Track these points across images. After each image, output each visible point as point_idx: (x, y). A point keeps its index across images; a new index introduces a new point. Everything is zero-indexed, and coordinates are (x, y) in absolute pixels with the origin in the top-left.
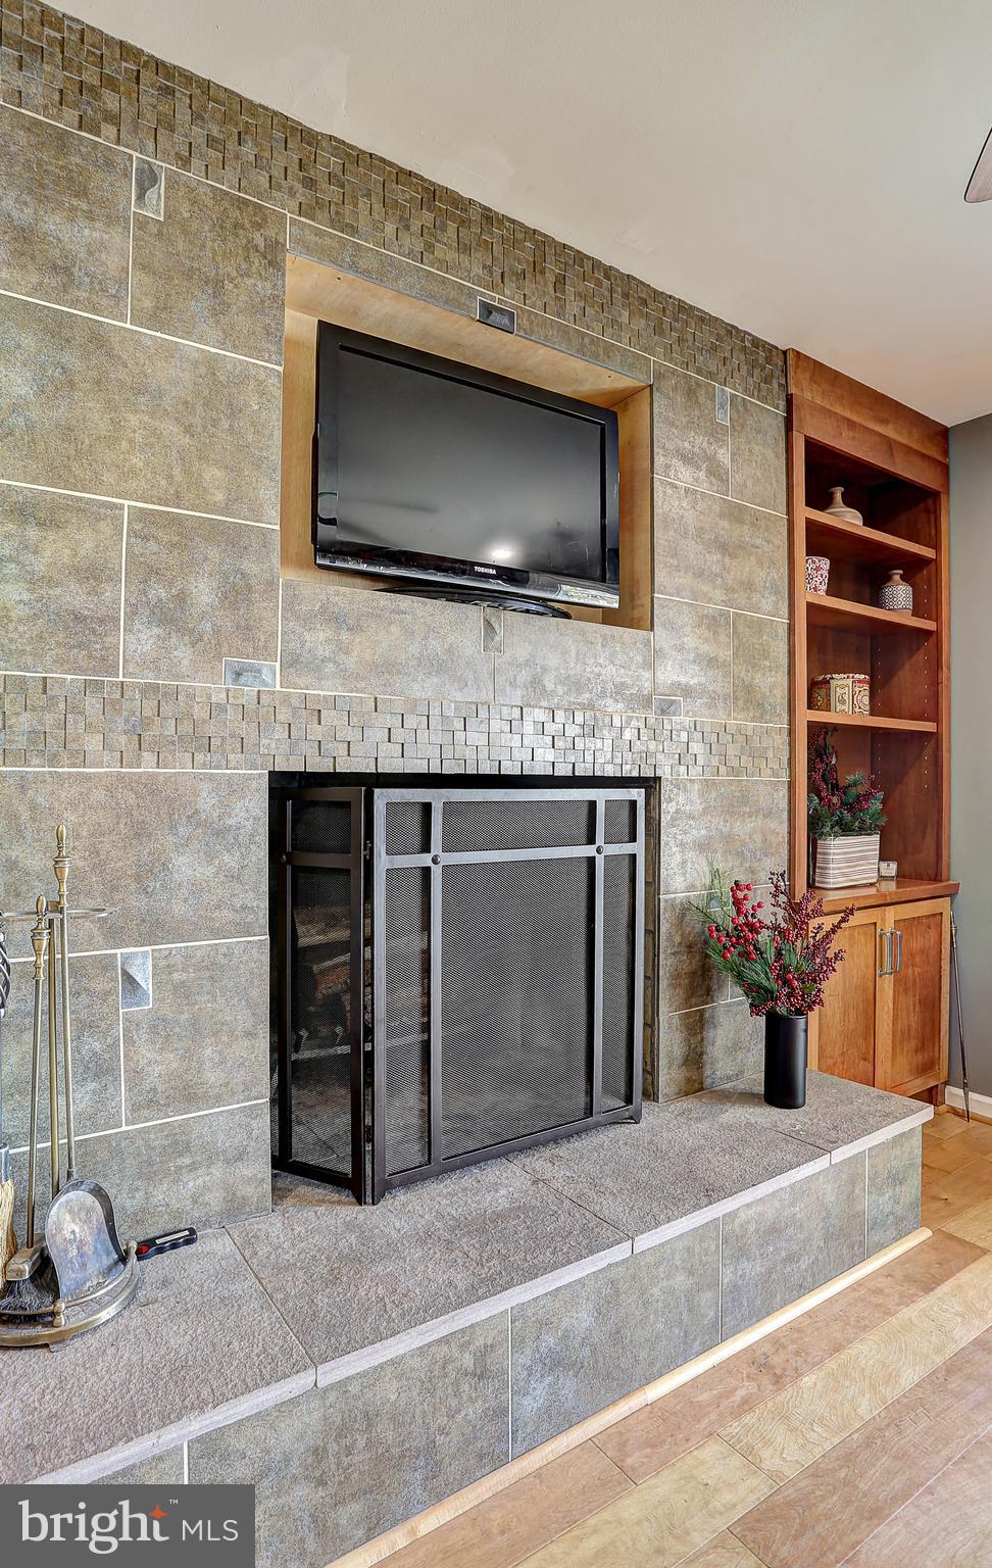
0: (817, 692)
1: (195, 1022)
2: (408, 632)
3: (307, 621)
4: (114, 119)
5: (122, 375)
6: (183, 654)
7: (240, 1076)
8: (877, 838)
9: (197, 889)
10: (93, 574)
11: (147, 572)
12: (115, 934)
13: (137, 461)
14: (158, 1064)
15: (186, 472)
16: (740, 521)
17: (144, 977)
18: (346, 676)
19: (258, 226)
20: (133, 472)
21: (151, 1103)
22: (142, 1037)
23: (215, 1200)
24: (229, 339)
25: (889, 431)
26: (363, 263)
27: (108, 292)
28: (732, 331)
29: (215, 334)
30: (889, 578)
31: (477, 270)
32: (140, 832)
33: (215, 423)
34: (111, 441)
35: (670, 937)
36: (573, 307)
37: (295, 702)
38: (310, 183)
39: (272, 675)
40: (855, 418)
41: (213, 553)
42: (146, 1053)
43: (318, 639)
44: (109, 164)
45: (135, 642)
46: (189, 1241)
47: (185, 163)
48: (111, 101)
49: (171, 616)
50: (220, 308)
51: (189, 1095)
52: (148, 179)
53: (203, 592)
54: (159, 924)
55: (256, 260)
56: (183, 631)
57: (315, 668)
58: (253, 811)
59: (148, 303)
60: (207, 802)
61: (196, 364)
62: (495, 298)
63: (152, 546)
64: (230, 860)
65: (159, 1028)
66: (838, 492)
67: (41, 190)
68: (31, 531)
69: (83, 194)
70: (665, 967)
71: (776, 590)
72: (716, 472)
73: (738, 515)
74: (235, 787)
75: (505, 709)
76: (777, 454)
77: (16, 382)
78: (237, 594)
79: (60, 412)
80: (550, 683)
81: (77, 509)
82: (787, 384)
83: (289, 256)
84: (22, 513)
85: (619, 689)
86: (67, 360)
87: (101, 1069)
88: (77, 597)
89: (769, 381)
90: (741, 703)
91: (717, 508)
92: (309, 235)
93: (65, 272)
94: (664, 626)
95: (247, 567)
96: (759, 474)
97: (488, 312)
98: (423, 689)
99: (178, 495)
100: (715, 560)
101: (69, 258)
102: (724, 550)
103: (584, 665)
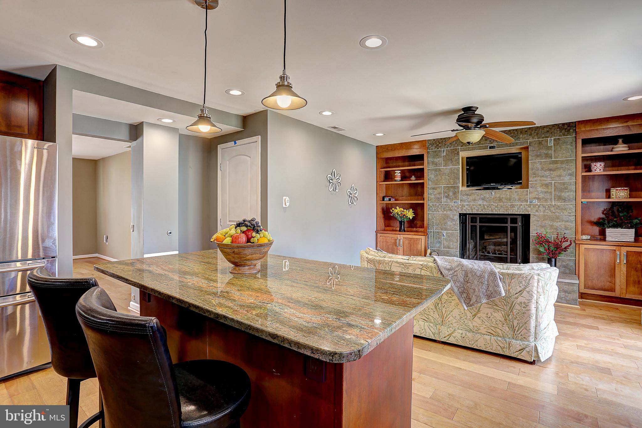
1: (450, 240)
2: (478, 195)
3: (463, 195)
4: (440, 147)
5: (442, 173)
6: (449, 201)
7: (455, 247)
8: (634, 229)
9: (450, 226)
10: (440, 194)
11: (445, 192)
12: (442, 230)
13: (444, 181)
14: (446, 244)
15: (449, 181)
17: (445, 234)
18: (468, 202)
19: (456, 151)
20: (443, 182)
21: (445, 247)
22: (444, 240)
24: (453, 165)
25: (629, 124)
26: (469, 151)
27: (440, 164)
28: (553, 126)
29: (451, 165)
31: (488, 142)
32: (444, 219)
33: (452, 175)
34: (441, 180)
37: (462, 205)
39: (459, 202)
41: (452, 189)
42: (444, 242)
43: (465, 198)
44: (440, 151)
45: (444, 200)
47: (448, 148)
48: (440, 145)
49: (447, 197)
50: (452, 162)
51: (449, 248)
52: (444, 151)
53: (451, 194)
54: (446, 229)
55: (456, 155)
56: (449, 198)
57: (465, 201)
58: (457, 217)
59: (444, 164)
60: (451, 216)
61: (450, 169)
62: (492, 145)
63: (445, 190)
64: (454, 223)
65: (446, 240)
66: (620, 141)
67: (434, 157)
68: (434, 190)
69: (438, 156)
70: (532, 247)
71: (570, 175)
72: (548, 156)
73: (556, 162)
74: (454, 215)
75: (494, 204)
76: (572, 146)
77: (433, 176)
78: (455, 193)
79: (436, 178)
80: (503, 200)
81: (438, 187)
82: (576, 130)
83: (460, 153)
84: (433, 189)
85: (519, 199)
86: (437, 173)
87: (440, 243)
88: (438, 196)
89: (569, 130)
90: (556, 200)
91: (549, 163)
92: (463, 149)
93: (437, 164)
94: (531, 187)
95: (456, 190)
96: (564, 152)
97: (491, 148)
98: (480, 202)
99: (448, 184)
100: (547, 173)
101: (437, 163)
102: (550, 170)
103: (511, 196)
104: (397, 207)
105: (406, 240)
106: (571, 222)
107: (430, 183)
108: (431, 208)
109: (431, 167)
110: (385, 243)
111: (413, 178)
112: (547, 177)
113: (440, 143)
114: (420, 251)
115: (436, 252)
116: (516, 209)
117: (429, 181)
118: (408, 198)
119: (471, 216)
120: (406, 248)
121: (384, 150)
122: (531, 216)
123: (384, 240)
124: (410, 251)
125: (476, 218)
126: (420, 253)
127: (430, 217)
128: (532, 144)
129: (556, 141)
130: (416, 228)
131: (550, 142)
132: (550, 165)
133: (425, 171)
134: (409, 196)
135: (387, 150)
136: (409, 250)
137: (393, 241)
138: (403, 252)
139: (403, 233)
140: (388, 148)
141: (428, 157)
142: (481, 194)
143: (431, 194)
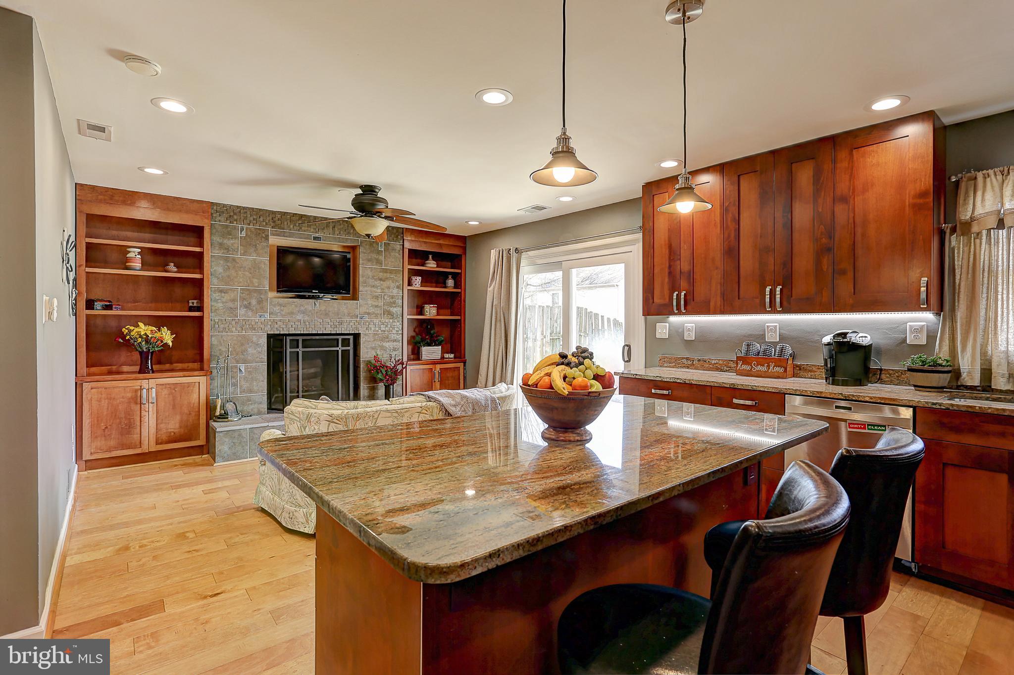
0: (420, 310)
1: (252, 378)
2: (296, 306)
3: (274, 306)
4: (236, 220)
5: (238, 265)
6: (250, 313)
7: (261, 389)
8: (440, 347)
9: (252, 355)
10: (234, 300)
11: (243, 299)
12: (238, 362)
13: (241, 280)
14: (245, 385)
15: (250, 281)
16: (387, 272)
17: (243, 370)
18: (282, 316)
19: (263, 233)
20: (240, 282)
21: (244, 392)
22: (242, 380)
23: (256, 411)
24: (258, 255)
25: (441, 242)
26: (286, 235)
27: (236, 251)
29: (256, 255)
30: (448, 277)
31: (312, 230)
32: (242, 345)
33: (256, 271)
34: (236, 277)
35: (363, 368)
36: (337, 232)
37: (272, 321)
38: (274, 222)
39: (267, 316)
40: (427, 241)
41: (255, 295)
42: (243, 383)
43: (277, 309)
44: (235, 228)
45: (241, 312)
46: (250, 416)
47: (249, 224)
48: (235, 217)
49: (248, 307)
50: (256, 250)
51: (251, 391)
52: (242, 229)
53: (254, 302)
54: (246, 360)
55: (263, 239)
56: (250, 309)
57: (276, 314)
58: (264, 341)
59: (242, 252)
60: (255, 339)
61: (251, 261)
62: (317, 235)
63: (244, 294)
64: (259, 349)
65: (245, 378)
66: (430, 257)
67: (223, 236)
68: (223, 294)
69: (231, 235)
70: (363, 375)
71: (398, 287)
72: (379, 262)
73: (385, 271)
74: (260, 337)
75: (319, 320)
76: (399, 254)
77: (220, 270)
78: (260, 302)
79: (227, 273)
80: (330, 314)
81: (231, 289)
82: (403, 237)
83: (270, 237)
84: (221, 291)
85: (349, 314)
86: (228, 264)
87: (235, 385)
88: (231, 305)
89: (397, 237)
90: (386, 315)
91: (379, 270)
92: (274, 232)
93: (228, 249)
94: (362, 299)
95: (262, 296)
96: (393, 260)
97: (315, 238)
98: (300, 317)
99: (249, 285)
100: (378, 283)
101: (228, 246)
102: (381, 280)
103: (339, 310)
104: (141, 324)
105: (162, 389)
106: (399, 341)
107: (215, 281)
108: (217, 326)
109: (217, 252)
110: (105, 403)
111: (172, 267)
112: (377, 287)
113: (235, 214)
114: (196, 405)
115: (231, 402)
116: (345, 327)
117: (213, 276)
118: (150, 305)
119: (291, 338)
120: (163, 404)
121: (100, 197)
122: (362, 336)
123: (103, 396)
124: (174, 407)
125: (298, 341)
126: (197, 410)
127: (214, 341)
128: (363, 244)
129: (386, 246)
130: (171, 363)
131: (381, 246)
132: (380, 274)
133: (206, 258)
134: (152, 302)
135: (111, 199)
136: (171, 407)
137: (129, 395)
138: (157, 413)
139: (151, 375)
140: (112, 196)
141: (211, 234)
142: (301, 305)
143: (216, 301)
